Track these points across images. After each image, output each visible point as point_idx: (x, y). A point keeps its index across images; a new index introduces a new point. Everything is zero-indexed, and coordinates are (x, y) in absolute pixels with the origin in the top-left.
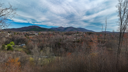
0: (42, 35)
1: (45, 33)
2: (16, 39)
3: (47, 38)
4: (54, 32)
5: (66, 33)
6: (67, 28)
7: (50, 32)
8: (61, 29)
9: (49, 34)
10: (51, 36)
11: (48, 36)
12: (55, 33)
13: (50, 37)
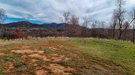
0: (34, 32)
1: (37, 30)
2: (7, 35)
3: (40, 34)
4: (46, 28)
5: (59, 30)
6: (61, 24)
7: (42, 29)
8: (54, 26)
9: (41, 30)
10: (44, 32)
11: (40, 33)
12: (47, 30)
13: (42, 33)
